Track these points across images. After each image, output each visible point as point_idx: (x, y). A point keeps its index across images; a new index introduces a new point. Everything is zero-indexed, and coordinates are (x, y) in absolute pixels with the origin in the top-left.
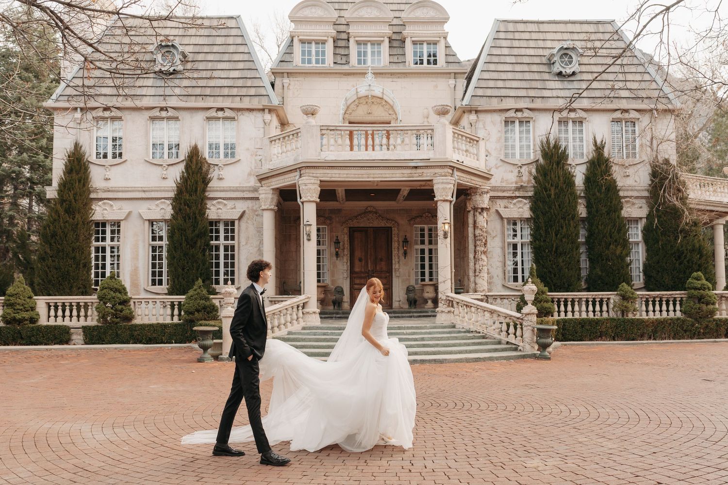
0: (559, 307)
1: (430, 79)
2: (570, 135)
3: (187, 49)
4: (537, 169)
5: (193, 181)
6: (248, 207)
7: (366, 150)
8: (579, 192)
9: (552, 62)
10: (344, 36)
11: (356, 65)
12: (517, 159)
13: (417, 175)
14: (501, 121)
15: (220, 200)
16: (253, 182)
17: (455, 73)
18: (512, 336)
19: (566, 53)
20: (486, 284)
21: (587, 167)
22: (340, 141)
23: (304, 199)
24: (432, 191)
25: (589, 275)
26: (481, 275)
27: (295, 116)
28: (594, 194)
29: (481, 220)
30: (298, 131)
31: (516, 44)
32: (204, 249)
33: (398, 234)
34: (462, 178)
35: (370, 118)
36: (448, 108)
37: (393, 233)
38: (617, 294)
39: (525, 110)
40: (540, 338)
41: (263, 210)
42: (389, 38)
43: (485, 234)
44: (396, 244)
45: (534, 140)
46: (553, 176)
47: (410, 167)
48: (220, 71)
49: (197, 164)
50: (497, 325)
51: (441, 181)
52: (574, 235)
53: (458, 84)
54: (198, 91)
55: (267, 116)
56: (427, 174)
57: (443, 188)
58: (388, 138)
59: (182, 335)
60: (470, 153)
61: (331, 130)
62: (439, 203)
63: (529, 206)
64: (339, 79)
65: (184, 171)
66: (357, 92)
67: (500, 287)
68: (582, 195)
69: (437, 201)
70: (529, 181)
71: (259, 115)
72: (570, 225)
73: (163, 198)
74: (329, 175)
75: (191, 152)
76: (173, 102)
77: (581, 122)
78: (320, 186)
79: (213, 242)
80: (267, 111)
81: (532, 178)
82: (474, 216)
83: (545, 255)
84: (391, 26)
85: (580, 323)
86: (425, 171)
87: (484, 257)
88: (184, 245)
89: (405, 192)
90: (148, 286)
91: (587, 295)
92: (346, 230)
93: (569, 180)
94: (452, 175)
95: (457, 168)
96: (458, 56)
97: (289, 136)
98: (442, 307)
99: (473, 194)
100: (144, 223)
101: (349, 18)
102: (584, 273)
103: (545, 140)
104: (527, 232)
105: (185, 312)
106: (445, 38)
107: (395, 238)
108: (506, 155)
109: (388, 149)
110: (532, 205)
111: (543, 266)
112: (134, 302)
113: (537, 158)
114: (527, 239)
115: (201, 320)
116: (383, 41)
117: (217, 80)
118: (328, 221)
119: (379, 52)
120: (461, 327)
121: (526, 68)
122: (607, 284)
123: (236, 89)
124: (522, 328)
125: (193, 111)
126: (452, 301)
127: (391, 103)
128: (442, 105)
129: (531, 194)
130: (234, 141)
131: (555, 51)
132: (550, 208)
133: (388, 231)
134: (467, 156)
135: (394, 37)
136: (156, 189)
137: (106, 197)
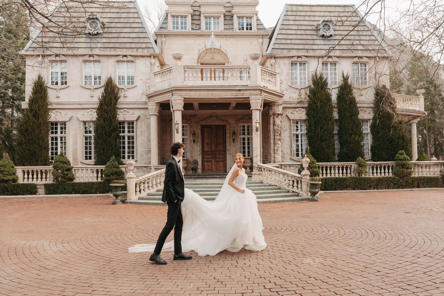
0: (322, 171)
1: (248, 39)
2: (329, 72)
3: (105, 21)
4: (310, 91)
5: (109, 98)
6: (142, 114)
7: (211, 80)
8: (334, 105)
9: (318, 29)
10: (197, 13)
11: (205, 30)
12: (298, 86)
13: (240, 95)
14: (289, 63)
15: (125, 109)
16: (144, 99)
17: (262, 35)
18: (295, 188)
19: (326, 24)
20: (280, 158)
21: (339, 90)
22: (195, 75)
23: (174, 109)
24: (249, 104)
25: (339, 153)
26: (278, 152)
27: (169, 60)
28: (343, 106)
29: (278, 121)
30: (171, 69)
31: (298, 18)
32: (116, 138)
33: (230, 129)
34: (266, 96)
35: (213, 61)
36: (259, 55)
37: (227, 128)
38: (356, 163)
39: (303, 57)
40: (312, 189)
41: (150, 115)
42: (224, 14)
43: (280, 129)
44: (229, 134)
45: (308, 74)
46: (319, 95)
47: (236, 90)
48: (125, 33)
49: (111, 88)
50: (287, 181)
51: (254, 98)
52: (331, 129)
53: (264, 41)
54: (111, 45)
55: (153, 60)
56: (246, 94)
57: (255, 102)
58: (223, 73)
59: (103, 189)
60: (271, 82)
61: (190, 68)
62: (253, 111)
63: (305, 113)
64: (194, 38)
65: (104, 92)
66: (205, 46)
67: (288, 159)
68: (336, 106)
69: (252, 110)
70: (305, 98)
71: (148, 59)
72: (329, 123)
73: (91, 108)
74: (189, 95)
75: (108, 81)
76: (97, 52)
77: (335, 64)
78: (184, 101)
79: (121, 134)
80: (152, 57)
81: (307, 96)
82: (274, 118)
83: (314, 141)
84: (225, 8)
85: (335, 180)
86: (245, 92)
87: (279, 142)
88: (104, 136)
89: (233, 104)
90: (83, 160)
91: (339, 164)
92: (199, 127)
93: (328, 97)
94: (261, 94)
95: (264, 91)
96: (264, 25)
97: (165, 72)
98: (255, 171)
99: (273, 106)
100: (80, 123)
101: (200, 3)
102: (337, 151)
103: (314, 74)
104: (304, 127)
105: (105, 175)
106: (256, 15)
107: (228, 132)
108: (292, 83)
109: (224, 79)
110: (307, 112)
111: (313, 147)
112: (75, 170)
113: (310, 85)
114: (304, 132)
115: (114, 180)
116: (220, 16)
117: (123, 39)
118: (189, 122)
119: (218, 23)
120: (266, 183)
121: (303, 32)
122: (350, 157)
123: (134, 44)
124: (301, 183)
125: (109, 57)
126: (261, 168)
127: (225, 53)
128: (255, 54)
129: (306, 105)
130: (133, 75)
131: (320, 23)
132: (317, 113)
133: (224, 127)
134: (269, 84)
135: (227, 14)
136: (87, 103)
137: (57, 108)
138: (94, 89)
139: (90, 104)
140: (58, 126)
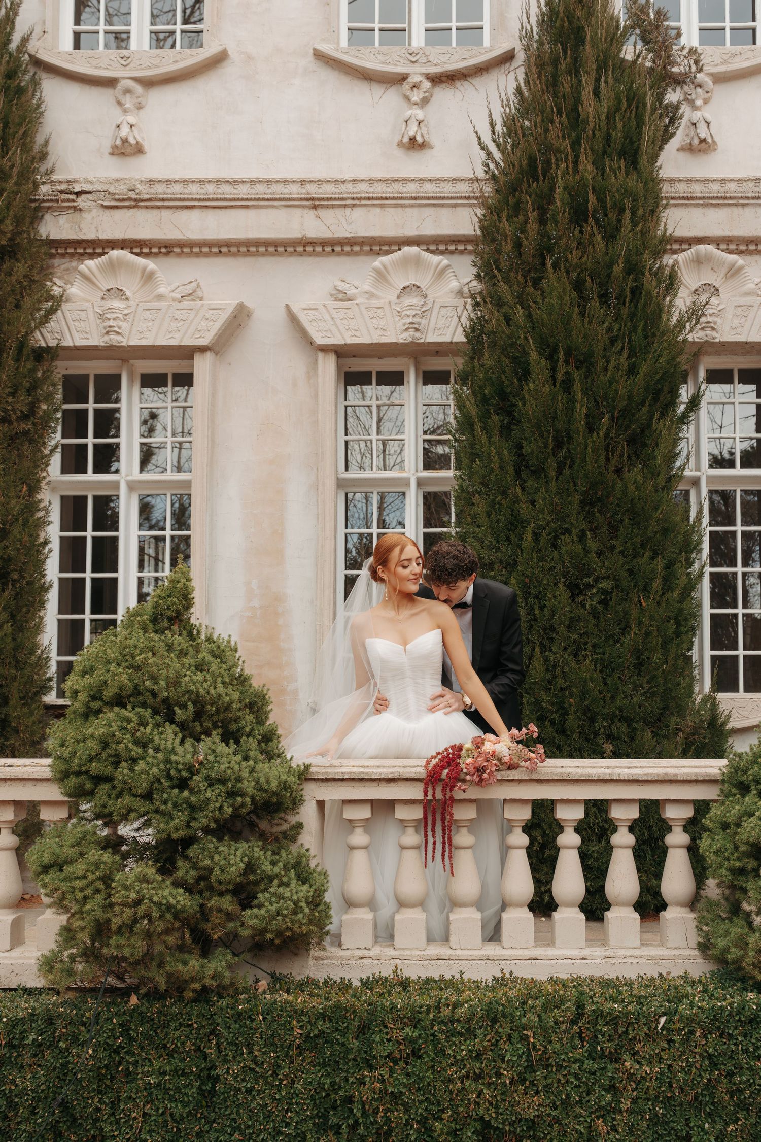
15: (708, 249)
73: (410, 241)
100: (310, 364)
136: (380, 189)
137: (118, 235)
138: (438, 79)
139: (397, 201)
140: (123, 405)
